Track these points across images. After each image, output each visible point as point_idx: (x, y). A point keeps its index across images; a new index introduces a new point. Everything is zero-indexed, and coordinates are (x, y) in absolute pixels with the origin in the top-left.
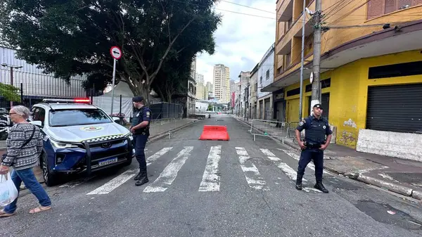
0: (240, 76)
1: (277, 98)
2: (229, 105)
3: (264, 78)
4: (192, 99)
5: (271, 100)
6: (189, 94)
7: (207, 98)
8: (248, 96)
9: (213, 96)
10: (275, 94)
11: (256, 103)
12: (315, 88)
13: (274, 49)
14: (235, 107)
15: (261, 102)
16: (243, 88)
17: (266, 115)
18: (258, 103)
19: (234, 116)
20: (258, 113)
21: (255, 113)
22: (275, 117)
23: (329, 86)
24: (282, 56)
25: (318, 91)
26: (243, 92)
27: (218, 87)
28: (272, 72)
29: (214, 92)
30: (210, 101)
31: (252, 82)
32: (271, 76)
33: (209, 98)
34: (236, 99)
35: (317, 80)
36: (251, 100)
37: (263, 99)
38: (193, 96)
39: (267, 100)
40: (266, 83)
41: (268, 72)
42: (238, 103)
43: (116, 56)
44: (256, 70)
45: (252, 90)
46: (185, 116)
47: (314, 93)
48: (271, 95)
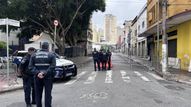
0: (124, 24)
1: (150, 41)
2: (116, 45)
3: (141, 27)
4: (90, 43)
5: (146, 42)
6: (88, 40)
7: (99, 41)
8: (130, 39)
9: (104, 39)
10: (148, 38)
11: (136, 44)
12: (164, 37)
13: (146, 7)
14: (121, 48)
15: (139, 43)
16: (127, 33)
17: (143, 53)
18: (138, 44)
19: (121, 54)
20: (138, 51)
21: (136, 52)
22: (149, 54)
23: (176, 34)
24: (151, 13)
25: (166, 39)
26: (127, 36)
27: (108, 32)
28: (146, 23)
29: (105, 36)
30: (102, 43)
31: (133, 29)
32: (146, 26)
33: (101, 41)
34: (122, 41)
35: (164, 33)
36: (133, 42)
37: (141, 41)
38: (90, 41)
39: (143, 42)
40: (142, 30)
41: (143, 23)
42: (123, 44)
43: (56, 25)
44: (135, 20)
45: (133, 35)
46: (86, 55)
47: (163, 40)
48: (146, 39)
